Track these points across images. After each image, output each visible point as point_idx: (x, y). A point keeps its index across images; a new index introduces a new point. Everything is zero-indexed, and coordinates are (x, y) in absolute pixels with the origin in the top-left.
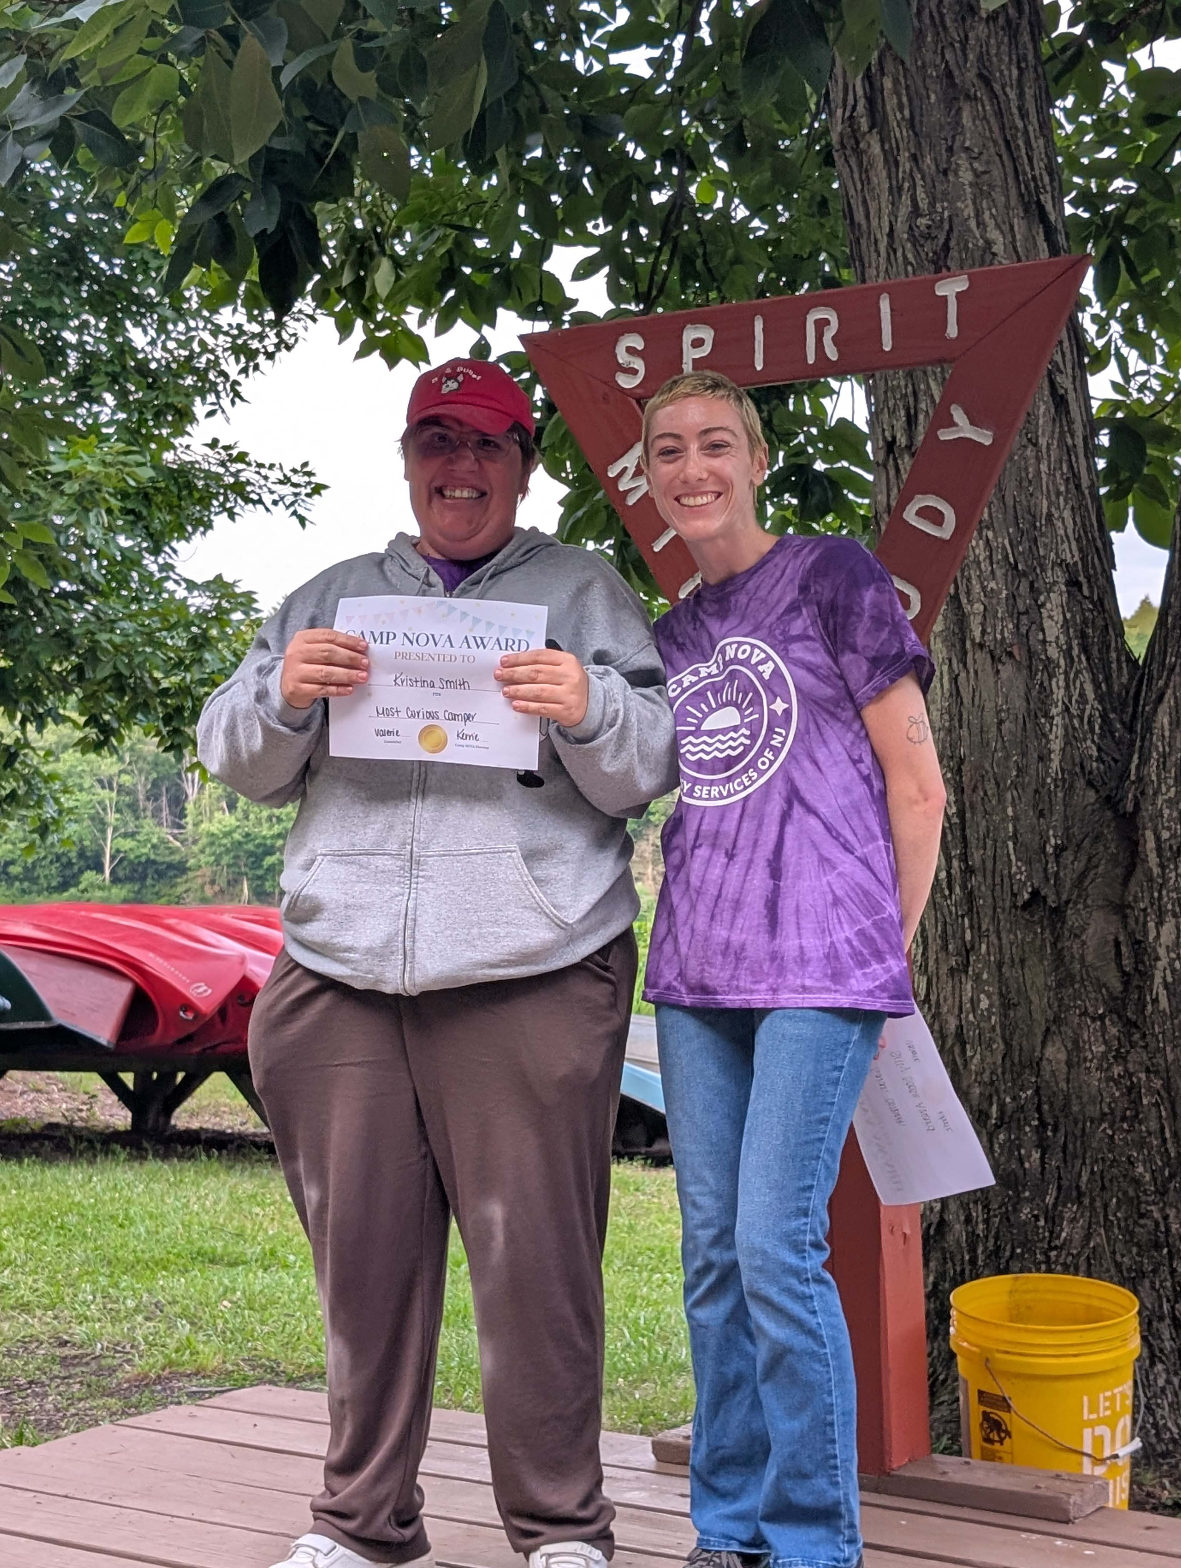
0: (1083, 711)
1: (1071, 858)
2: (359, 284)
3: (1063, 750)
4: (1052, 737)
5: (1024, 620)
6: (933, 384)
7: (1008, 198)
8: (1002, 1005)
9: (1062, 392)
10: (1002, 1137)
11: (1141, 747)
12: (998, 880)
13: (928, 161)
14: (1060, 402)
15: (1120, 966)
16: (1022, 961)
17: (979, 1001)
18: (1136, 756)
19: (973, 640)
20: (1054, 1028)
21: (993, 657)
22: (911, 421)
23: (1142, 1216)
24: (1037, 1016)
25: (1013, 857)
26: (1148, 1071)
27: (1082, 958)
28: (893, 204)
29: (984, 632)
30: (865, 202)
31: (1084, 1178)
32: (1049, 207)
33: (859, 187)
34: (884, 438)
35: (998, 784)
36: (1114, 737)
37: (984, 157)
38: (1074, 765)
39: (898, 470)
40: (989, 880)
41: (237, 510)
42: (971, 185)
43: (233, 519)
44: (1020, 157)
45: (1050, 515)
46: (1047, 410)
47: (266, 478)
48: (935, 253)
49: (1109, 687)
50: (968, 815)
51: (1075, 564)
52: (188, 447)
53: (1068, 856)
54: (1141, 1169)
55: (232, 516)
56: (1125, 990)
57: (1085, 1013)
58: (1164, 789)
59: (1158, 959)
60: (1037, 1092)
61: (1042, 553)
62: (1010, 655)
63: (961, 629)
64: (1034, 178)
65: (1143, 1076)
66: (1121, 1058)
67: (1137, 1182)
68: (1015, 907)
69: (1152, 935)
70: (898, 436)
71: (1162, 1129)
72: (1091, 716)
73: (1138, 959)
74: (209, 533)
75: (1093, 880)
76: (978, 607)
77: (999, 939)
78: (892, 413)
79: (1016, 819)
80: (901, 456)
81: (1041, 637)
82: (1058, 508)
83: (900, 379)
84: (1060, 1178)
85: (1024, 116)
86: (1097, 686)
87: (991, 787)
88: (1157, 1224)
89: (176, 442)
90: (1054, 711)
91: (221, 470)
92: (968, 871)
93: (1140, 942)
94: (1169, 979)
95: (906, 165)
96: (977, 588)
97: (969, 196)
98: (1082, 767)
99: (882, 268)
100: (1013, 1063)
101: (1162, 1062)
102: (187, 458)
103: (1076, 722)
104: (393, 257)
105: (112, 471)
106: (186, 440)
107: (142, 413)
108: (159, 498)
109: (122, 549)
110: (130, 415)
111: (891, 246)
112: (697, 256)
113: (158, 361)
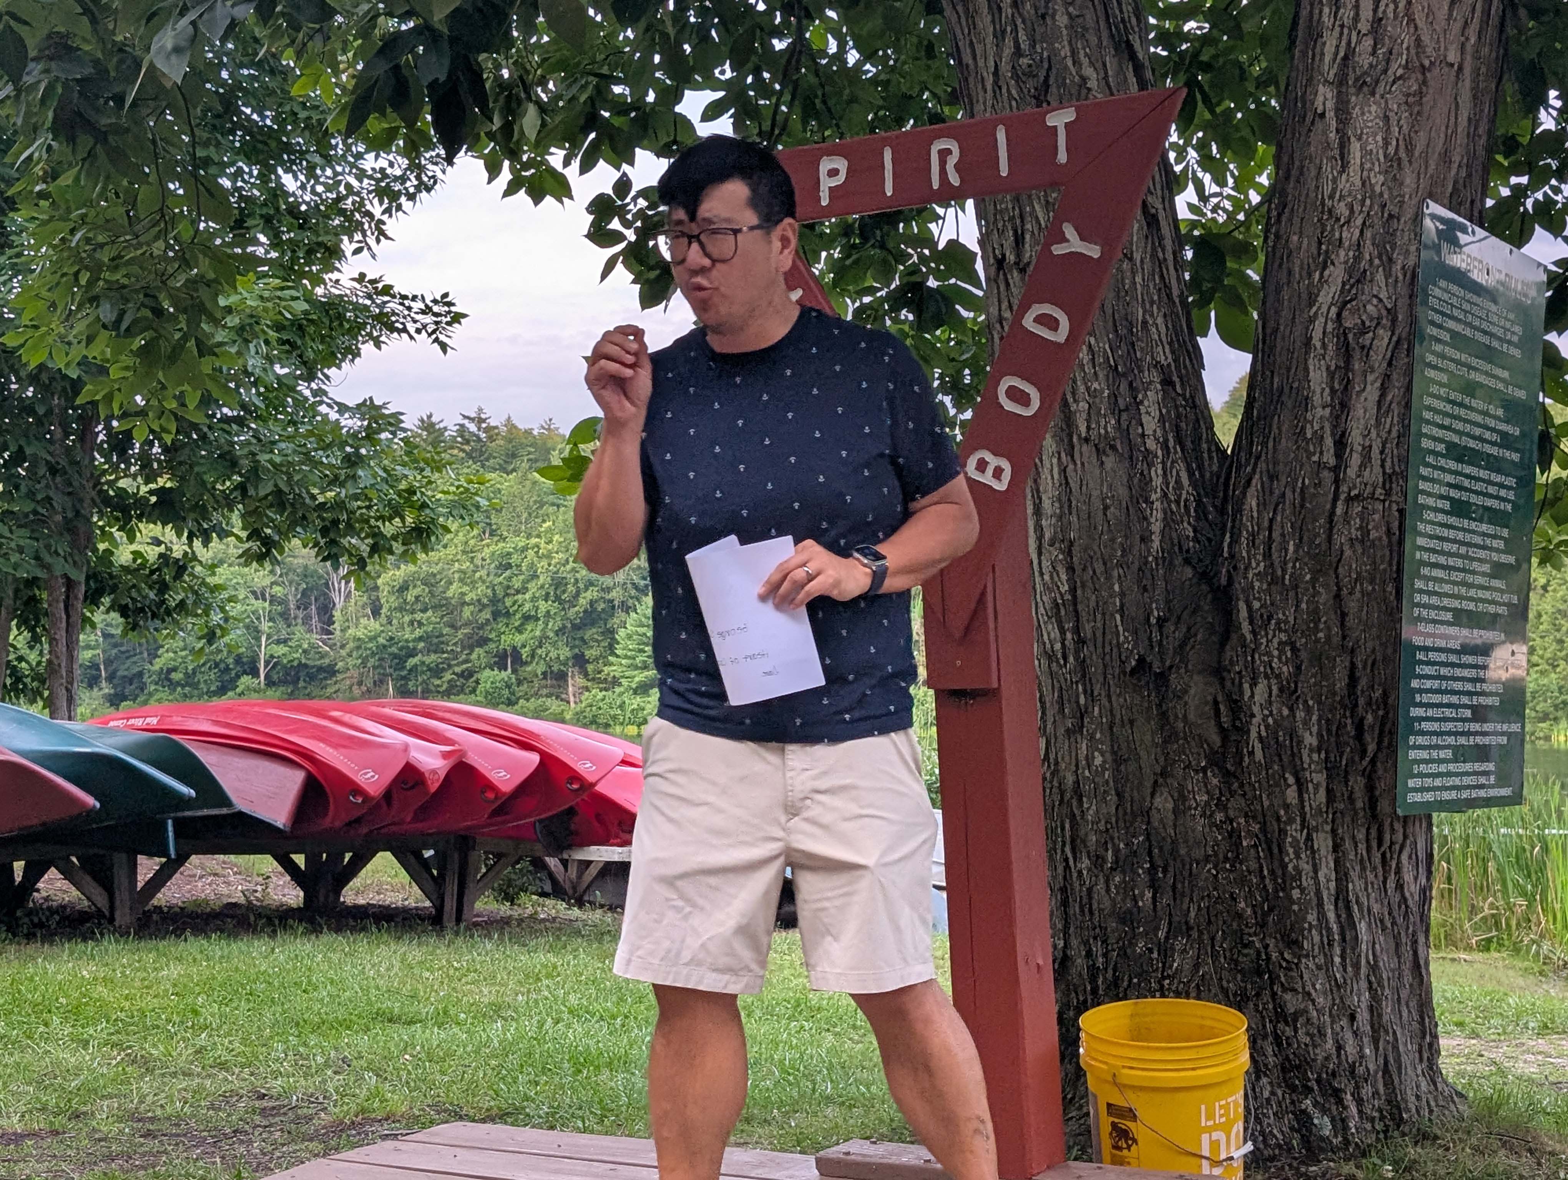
0: (1180, 496)
1: (1172, 628)
2: (508, 128)
3: (1162, 532)
4: (1153, 520)
5: (1124, 416)
6: (1037, 207)
7: (1100, 38)
8: (1115, 761)
9: (1153, 211)
10: (1117, 879)
11: (1233, 527)
12: (1107, 649)
13: (1028, 6)
14: (1152, 221)
15: (1219, 724)
16: (1132, 722)
17: (1094, 758)
18: (1228, 535)
19: (1079, 436)
20: (1161, 780)
21: (1098, 450)
22: (1019, 241)
23: (1245, 946)
24: (1147, 770)
25: (1120, 628)
26: (1246, 816)
27: (1185, 716)
28: (997, 46)
29: (1088, 428)
30: (971, 43)
31: (1192, 914)
32: (1137, 45)
33: (966, 31)
34: (995, 256)
35: (1105, 564)
36: (1207, 519)
38: (1173, 545)
39: (1008, 284)
40: (1100, 650)
41: (383, 339)
42: (1067, 27)
43: (379, 348)
45: (1145, 323)
46: (1141, 228)
47: (409, 308)
48: (1036, 89)
49: (1202, 476)
50: (1079, 592)
51: (1169, 365)
53: (1170, 627)
54: (1243, 905)
55: (378, 344)
56: (1223, 746)
57: (1188, 766)
58: (1254, 565)
59: (1253, 716)
60: (1148, 838)
61: (1139, 354)
62: (1113, 448)
63: (1069, 426)
64: (1123, 20)
65: (1242, 821)
66: (1222, 806)
67: (1239, 916)
68: (1125, 673)
69: (1247, 694)
70: (1008, 254)
71: (1261, 867)
72: (1186, 500)
73: (1235, 716)
74: (357, 360)
75: (1193, 647)
76: (1084, 406)
77: (1110, 701)
78: (1001, 233)
79: (1122, 594)
80: (1011, 271)
81: (1140, 431)
82: (1152, 315)
83: (1007, 203)
84: (1170, 914)
86: (1191, 474)
87: (1099, 567)
88: (1259, 953)
89: (326, 277)
90: (1154, 497)
91: (368, 302)
92: (1081, 642)
93: (1236, 702)
94: (1264, 734)
95: (1008, 11)
96: (1082, 389)
97: (1065, 38)
98: (1180, 548)
99: (989, 103)
100: (1125, 813)
101: (1259, 807)
102: (337, 292)
103: (1173, 506)
104: (539, 103)
105: (270, 305)
106: (335, 276)
107: (294, 251)
108: (312, 329)
109: (278, 378)
110: (283, 253)
111: (996, 83)
112: (816, 96)
113: (308, 204)
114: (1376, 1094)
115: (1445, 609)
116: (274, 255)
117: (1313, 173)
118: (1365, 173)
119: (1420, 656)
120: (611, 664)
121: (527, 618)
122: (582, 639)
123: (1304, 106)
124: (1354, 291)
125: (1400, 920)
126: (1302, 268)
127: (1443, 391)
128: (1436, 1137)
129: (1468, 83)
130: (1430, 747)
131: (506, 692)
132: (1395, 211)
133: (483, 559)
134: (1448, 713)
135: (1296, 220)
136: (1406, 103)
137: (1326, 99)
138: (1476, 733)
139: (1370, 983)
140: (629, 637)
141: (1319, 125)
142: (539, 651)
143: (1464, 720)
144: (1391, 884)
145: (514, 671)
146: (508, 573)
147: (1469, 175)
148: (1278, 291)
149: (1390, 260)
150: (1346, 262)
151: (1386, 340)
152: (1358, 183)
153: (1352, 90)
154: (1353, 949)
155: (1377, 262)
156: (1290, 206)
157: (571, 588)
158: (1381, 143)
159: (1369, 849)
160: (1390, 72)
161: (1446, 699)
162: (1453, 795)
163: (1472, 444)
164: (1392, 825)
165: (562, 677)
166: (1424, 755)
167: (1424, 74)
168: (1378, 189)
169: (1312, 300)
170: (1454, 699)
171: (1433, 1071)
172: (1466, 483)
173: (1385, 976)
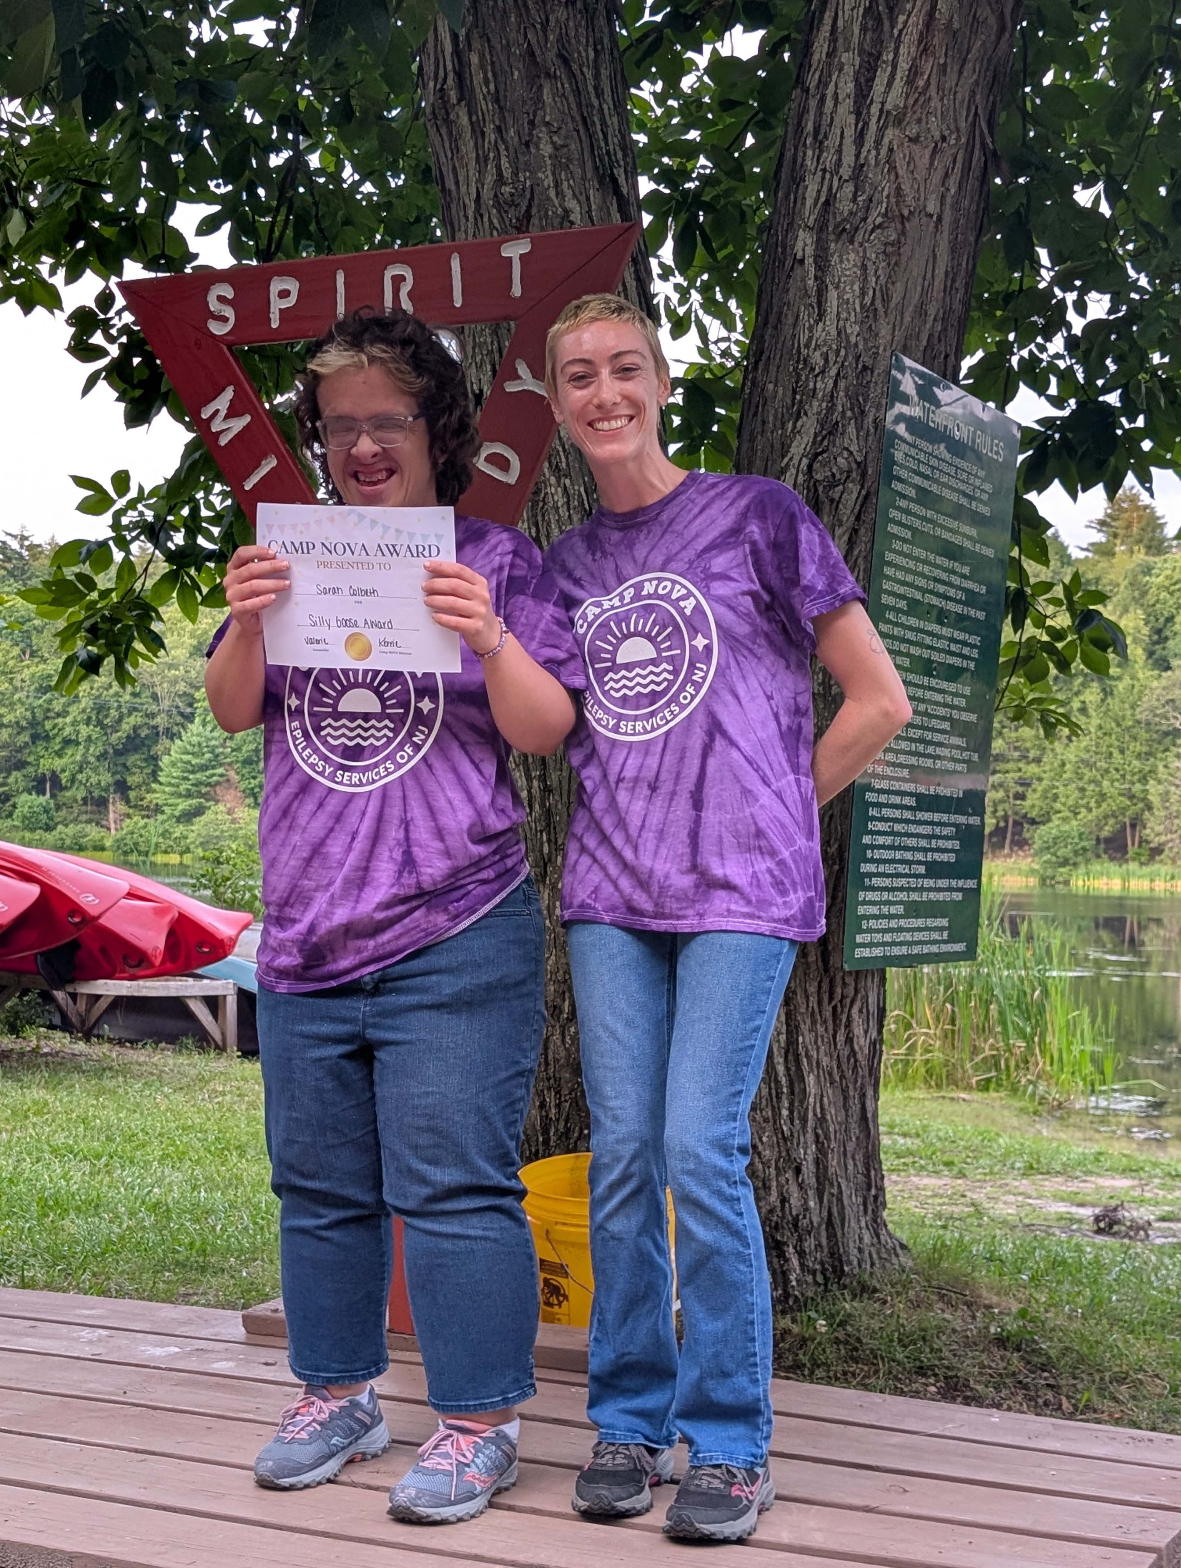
7: (584, 170)
13: (512, 133)
28: (480, 172)
32: (622, 180)
33: (450, 156)
37: (563, 132)
40: (565, 799)
42: (550, 157)
44: (595, 132)
48: (518, 219)
64: (608, 152)
70: (485, 389)
78: (480, 367)
83: (486, 337)
85: (599, 94)
95: (491, 136)
97: (549, 167)
99: (471, 232)
104: (27, 208)
111: (478, 213)
112: (310, 216)
114: (819, 1246)
115: (901, 766)
117: (791, 320)
118: (841, 323)
119: (872, 812)
120: (154, 791)
121: (67, 742)
122: (124, 765)
123: (784, 252)
124: (825, 443)
125: (849, 1074)
126: (775, 416)
127: (906, 548)
128: (875, 1290)
129: (946, 234)
130: (880, 903)
131: (44, 818)
132: (869, 363)
133: (23, 681)
134: (901, 869)
135: (773, 369)
136: (884, 252)
137: (806, 245)
138: (930, 890)
139: (817, 1136)
140: (173, 764)
141: (798, 271)
142: (79, 776)
143: (917, 876)
144: (841, 1038)
145: (53, 796)
146: (48, 695)
147: (945, 330)
148: (752, 439)
149: (863, 412)
150: (819, 413)
151: (854, 495)
152: (834, 333)
153: (832, 237)
154: (801, 1102)
155: (849, 414)
156: (766, 354)
157: (113, 713)
158: (857, 293)
159: (820, 1003)
160: (869, 220)
161: (898, 855)
162: (904, 950)
163: (935, 601)
164: (843, 979)
165: (102, 803)
166: (874, 910)
167: (903, 223)
168: (853, 339)
169: (785, 450)
170: (908, 855)
171: (877, 1224)
172: (928, 640)
173: (831, 1129)
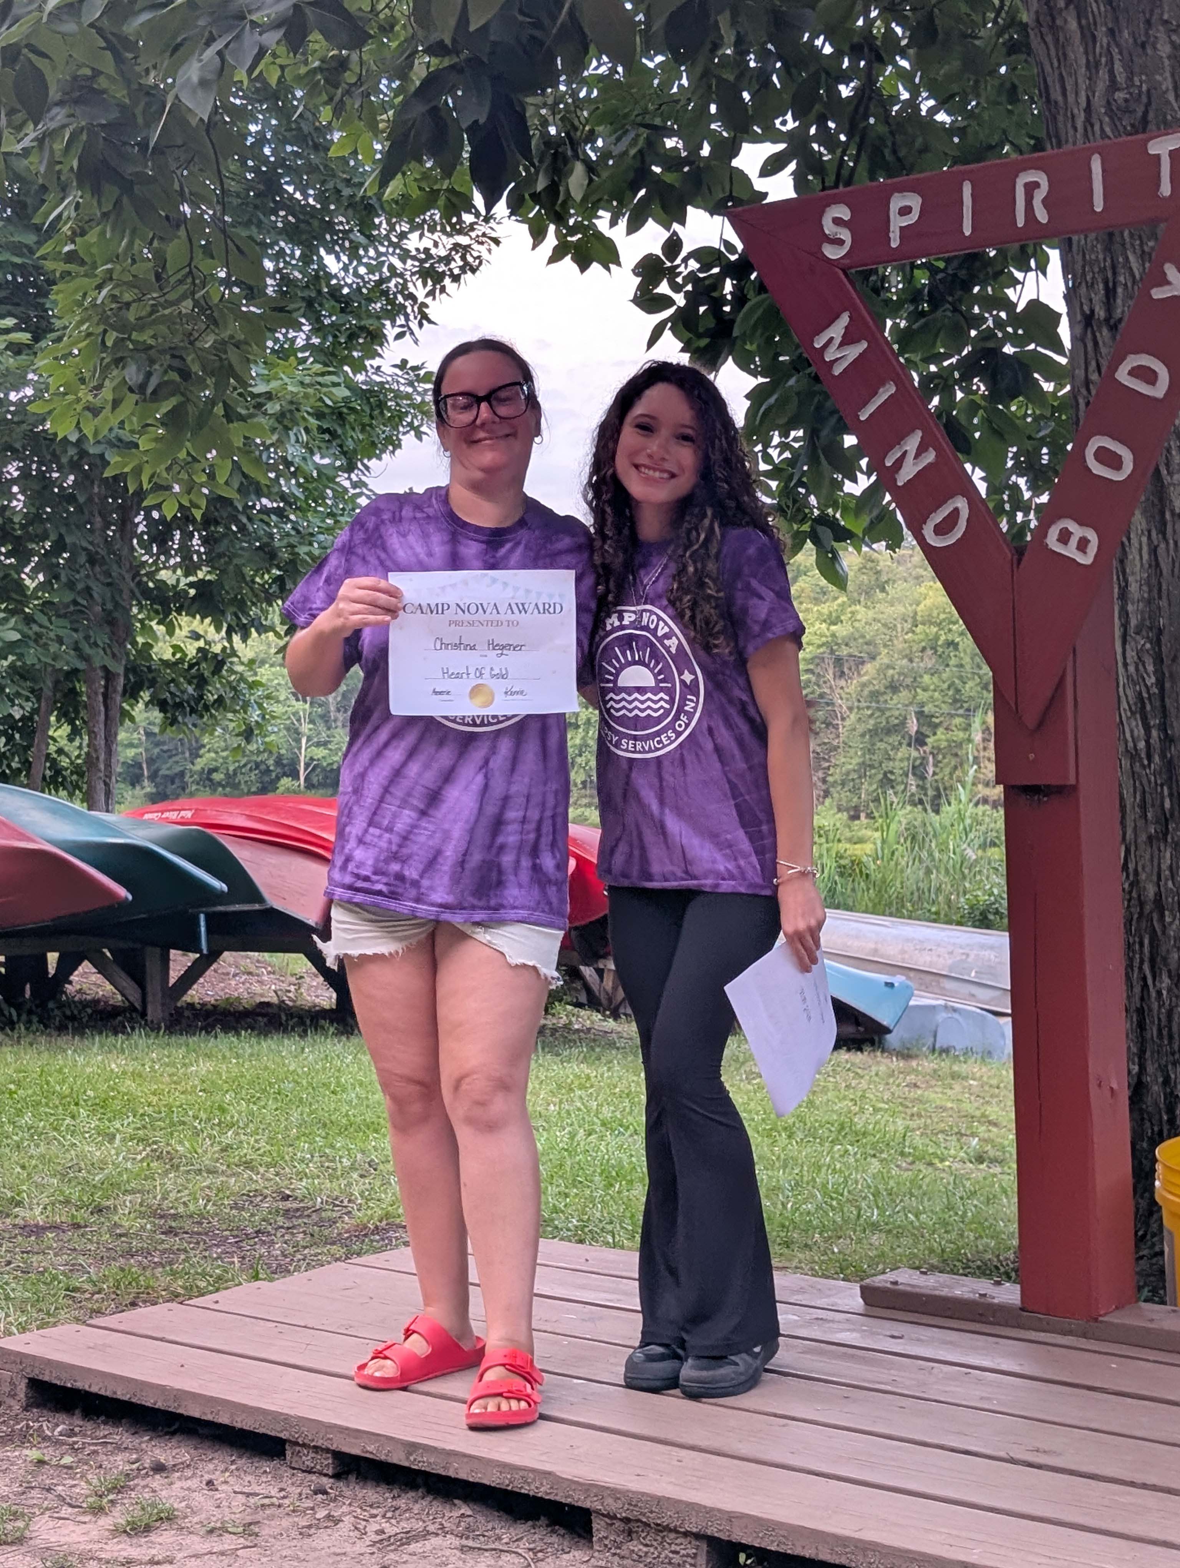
2: (553, 189)
6: (1132, 258)
13: (1126, 34)
19: (1171, 511)
22: (1110, 293)
28: (1090, 79)
30: (1061, 79)
33: (1056, 64)
34: (1083, 314)
39: (1096, 345)
41: (424, 429)
42: (1169, 57)
43: (420, 439)
48: (1132, 126)
50: (1167, 685)
52: (379, 368)
55: (419, 435)
63: (1161, 500)
70: (1097, 309)
74: (398, 452)
78: (1091, 286)
80: (1100, 329)
83: (1098, 253)
89: (368, 363)
91: (410, 390)
95: (1103, 39)
97: (1168, 69)
102: (378, 379)
104: (587, 161)
105: (310, 391)
106: (376, 362)
107: (335, 336)
108: (352, 418)
109: (318, 467)
110: (324, 339)
111: (1088, 121)
112: (886, 146)
113: (350, 286)
116: (316, 341)
